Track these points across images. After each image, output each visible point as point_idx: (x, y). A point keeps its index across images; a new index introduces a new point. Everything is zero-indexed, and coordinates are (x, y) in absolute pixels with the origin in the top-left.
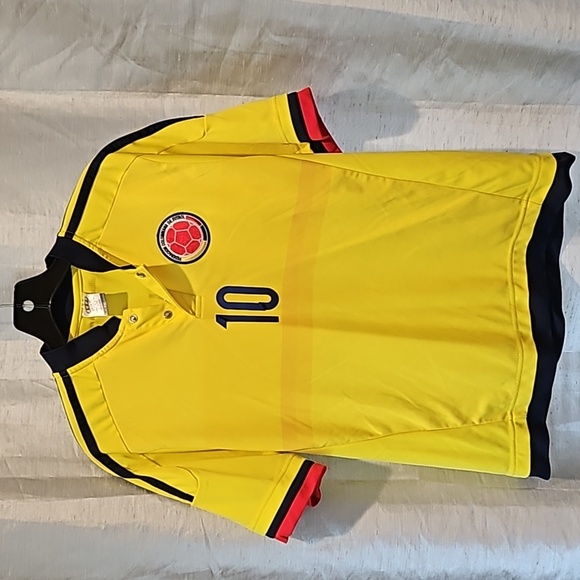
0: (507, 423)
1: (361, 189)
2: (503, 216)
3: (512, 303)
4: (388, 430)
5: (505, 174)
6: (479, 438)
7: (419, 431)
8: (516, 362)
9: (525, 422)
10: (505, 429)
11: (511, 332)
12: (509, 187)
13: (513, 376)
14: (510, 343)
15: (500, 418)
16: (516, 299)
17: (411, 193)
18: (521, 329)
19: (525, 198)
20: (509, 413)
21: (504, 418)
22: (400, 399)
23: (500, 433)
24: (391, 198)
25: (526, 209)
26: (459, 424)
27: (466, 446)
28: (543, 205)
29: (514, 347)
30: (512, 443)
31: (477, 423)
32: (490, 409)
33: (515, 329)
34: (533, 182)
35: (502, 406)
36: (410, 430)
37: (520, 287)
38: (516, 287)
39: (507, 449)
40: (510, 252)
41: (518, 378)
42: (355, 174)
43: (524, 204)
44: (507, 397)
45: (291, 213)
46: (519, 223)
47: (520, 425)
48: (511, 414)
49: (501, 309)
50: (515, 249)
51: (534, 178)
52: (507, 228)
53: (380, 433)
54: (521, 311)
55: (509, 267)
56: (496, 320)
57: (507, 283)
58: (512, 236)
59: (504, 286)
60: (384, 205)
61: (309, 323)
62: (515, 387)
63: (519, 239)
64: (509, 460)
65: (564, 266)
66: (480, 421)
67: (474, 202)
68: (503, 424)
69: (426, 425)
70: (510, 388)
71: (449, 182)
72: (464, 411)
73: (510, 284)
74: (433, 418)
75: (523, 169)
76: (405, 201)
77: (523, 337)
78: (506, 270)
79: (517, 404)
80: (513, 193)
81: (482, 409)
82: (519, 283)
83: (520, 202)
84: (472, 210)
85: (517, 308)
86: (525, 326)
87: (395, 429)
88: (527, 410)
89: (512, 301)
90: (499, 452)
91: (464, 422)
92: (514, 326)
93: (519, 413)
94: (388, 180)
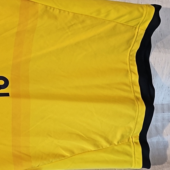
0: (130, 143)
1: (56, 18)
2: (127, 36)
3: (131, 81)
4: (72, 153)
5: (130, 13)
6: (118, 152)
7: (89, 151)
8: (136, 111)
9: (138, 141)
10: (130, 146)
11: (132, 96)
12: (131, 20)
13: (134, 118)
14: (132, 102)
15: (127, 141)
16: (133, 79)
17: (83, 21)
18: (136, 94)
19: (138, 27)
20: (131, 137)
21: (129, 140)
22: (78, 135)
23: (128, 148)
24: (73, 23)
25: (138, 32)
26: (108, 146)
27: (112, 157)
28: (146, 30)
29: (134, 104)
30: (133, 153)
31: (116, 144)
32: (123, 136)
33: (133, 95)
34: (143, 18)
35: (128, 134)
36: (84, 151)
37: (134, 73)
38: (132, 73)
39: (131, 156)
40: (128, 55)
41: (136, 119)
42: (52, 9)
43: (137, 30)
44: (131, 129)
45: (15, 30)
46: (134, 40)
47: (136, 143)
48: (132, 137)
49: (126, 85)
50: (131, 54)
51: (144, 16)
52: (129, 42)
53: (69, 155)
54: (135, 85)
55: (128, 63)
56: (124, 90)
57: (128, 71)
58: (130, 47)
59: (127, 72)
60: (69, 27)
61: (28, 96)
62: (135, 124)
63: (133, 48)
64: (132, 162)
65: (151, 63)
66: (118, 143)
67: (114, 28)
68: (129, 143)
69: (91, 148)
70: (132, 125)
71: (102, 16)
72: (110, 138)
73: (129, 72)
74: (95, 144)
75: (139, 11)
76: (80, 26)
77: (137, 99)
78: (127, 64)
79: (135, 132)
80: (133, 24)
81: (119, 137)
82: (133, 71)
83: (136, 29)
84: (113, 32)
85: (133, 84)
86: (137, 92)
87: (76, 152)
88: (139, 136)
89: (131, 80)
90: (127, 158)
91: (111, 144)
92: (133, 93)
93: (135, 137)
94: (70, 13)
